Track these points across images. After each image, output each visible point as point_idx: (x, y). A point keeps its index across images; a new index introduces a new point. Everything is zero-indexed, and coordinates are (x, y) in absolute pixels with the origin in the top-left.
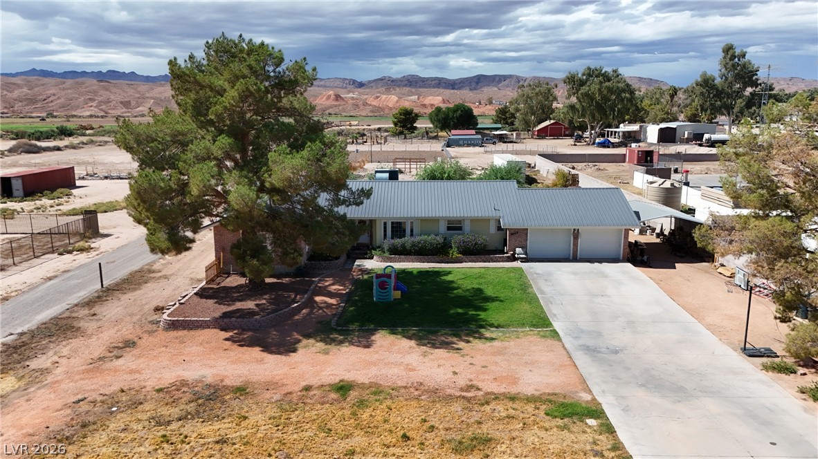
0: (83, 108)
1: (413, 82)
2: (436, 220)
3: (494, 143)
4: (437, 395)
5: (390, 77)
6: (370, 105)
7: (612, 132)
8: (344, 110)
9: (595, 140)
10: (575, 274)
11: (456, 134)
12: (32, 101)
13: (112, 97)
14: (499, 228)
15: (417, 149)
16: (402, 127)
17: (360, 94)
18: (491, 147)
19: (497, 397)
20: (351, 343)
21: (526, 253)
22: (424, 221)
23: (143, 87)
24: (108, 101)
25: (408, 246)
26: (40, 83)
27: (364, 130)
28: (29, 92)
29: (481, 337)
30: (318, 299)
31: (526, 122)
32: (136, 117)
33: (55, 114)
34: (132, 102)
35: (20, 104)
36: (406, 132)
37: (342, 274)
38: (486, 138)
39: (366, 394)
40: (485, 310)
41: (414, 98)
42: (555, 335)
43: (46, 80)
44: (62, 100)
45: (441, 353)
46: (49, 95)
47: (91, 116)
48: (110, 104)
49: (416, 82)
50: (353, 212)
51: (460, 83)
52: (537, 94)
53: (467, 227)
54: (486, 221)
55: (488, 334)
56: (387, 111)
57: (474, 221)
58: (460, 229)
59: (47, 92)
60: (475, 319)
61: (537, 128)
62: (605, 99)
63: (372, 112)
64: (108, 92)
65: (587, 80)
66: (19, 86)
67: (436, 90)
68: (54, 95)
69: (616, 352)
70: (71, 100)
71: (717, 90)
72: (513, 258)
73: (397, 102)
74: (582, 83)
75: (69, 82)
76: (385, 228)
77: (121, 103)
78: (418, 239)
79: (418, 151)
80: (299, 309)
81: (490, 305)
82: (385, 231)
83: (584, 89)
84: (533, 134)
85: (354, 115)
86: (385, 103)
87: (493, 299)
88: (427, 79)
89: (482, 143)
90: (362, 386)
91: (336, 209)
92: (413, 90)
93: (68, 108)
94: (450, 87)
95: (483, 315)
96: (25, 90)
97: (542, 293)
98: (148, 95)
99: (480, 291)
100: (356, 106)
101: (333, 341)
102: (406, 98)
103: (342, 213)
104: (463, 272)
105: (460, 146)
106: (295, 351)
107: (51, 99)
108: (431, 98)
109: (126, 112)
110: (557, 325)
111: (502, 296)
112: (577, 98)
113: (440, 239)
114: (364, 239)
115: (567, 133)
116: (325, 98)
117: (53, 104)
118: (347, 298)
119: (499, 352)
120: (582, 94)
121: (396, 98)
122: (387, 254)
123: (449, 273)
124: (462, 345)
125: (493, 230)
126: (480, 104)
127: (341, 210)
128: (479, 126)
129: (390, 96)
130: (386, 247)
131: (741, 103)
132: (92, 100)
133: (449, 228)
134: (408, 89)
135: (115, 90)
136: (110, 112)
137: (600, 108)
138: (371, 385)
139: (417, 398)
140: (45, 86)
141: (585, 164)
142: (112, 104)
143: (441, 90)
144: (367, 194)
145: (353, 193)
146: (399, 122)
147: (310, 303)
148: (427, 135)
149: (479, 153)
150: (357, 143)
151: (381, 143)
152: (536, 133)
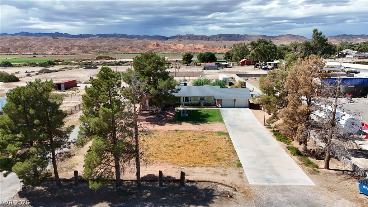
0: (48, 50)
1: (191, 38)
2: (197, 97)
3: (223, 68)
4: (195, 131)
5: (180, 35)
6: (172, 49)
7: (269, 63)
8: (161, 51)
9: (262, 67)
10: (233, 111)
11: (208, 64)
12: (25, 47)
13: (60, 45)
14: (214, 99)
15: (192, 71)
16: (186, 61)
17: (167, 43)
18: (221, 70)
19: (208, 132)
20: (177, 124)
21: (221, 106)
22: (194, 97)
23: (73, 41)
24: (58, 48)
25: (190, 104)
26: (27, 39)
27: (170, 61)
28: (24, 43)
29: (207, 123)
30: (167, 116)
31: (236, 59)
32: (72, 54)
33: (37, 53)
34: (69, 48)
35: (20, 48)
36: (188, 63)
37: (173, 111)
38: (219, 66)
39: (181, 131)
40: (208, 118)
41: (191, 45)
42: (224, 122)
43: (30, 37)
44: (38, 47)
45: (197, 126)
46: (32, 44)
47: (52, 54)
48: (60, 49)
49: (192, 37)
50: (176, 95)
51: (212, 38)
52: (240, 48)
53: (206, 99)
54: (211, 97)
55: (208, 123)
56: (179, 51)
57: (208, 97)
58: (204, 99)
59: (31, 43)
60: (206, 120)
61: (240, 62)
62: (265, 51)
63: (173, 52)
64: (57, 43)
65: (259, 44)
66: (19, 40)
67: (201, 41)
68: (34, 44)
69: (236, 125)
70: (42, 47)
71: (311, 47)
72: (218, 107)
73: (184, 47)
74: (257, 45)
75: (40, 38)
76: (183, 99)
77: (65, 48)
78: (192, 102)
79: (193, 72)
80: (163, 118)
81: (210, 117)
82: (183, 100)
83: (257, 47)
84: (239, 64)
85: (165, 53)
86: (178, 48)
87: (210, 116)
88: (197, 36)
89: (218, 68)
90: (180, 130)
91: (172, 94)
92: (191, 41)
93: (41, 50)
94: (208, 40)
95: (208, 119)
96: (21, 42)
97: (223, 115)
98: (75, 44)
99: (208, 114)
100: (166, 49)
101: (173, 124)
102: (188, 45)
103: (173, 95)
104: (204, 110)
105: (209, 69)
106: (165, 125)
107: (33, 46)
108: (198, 45)
109: (67, 52)
110: (224, 121)
111: (213, 115)
112: (255, 51)
113: (198, 102)
114: (178, 102)
115: (253, 63)
116: (152, 46)
117: (34, 48)
118: (175, 116)
119: (210, 125)
120: (256, 49)
121: (183, 46)
122: (184, 106)
123: (200, 110)
124: (202, 124)
125: (213, 99)
126: (220, 48)
127: (173, 94)
128: (217, 61)
129: (181, 44)
130: (184, 104)
131: (320, 52)
132: (51, 47)
133: (201, 99)
134: (189, 41)
135: (60, 42)
136: (60, 52)
137: (263, 54)
138: (182, 130)
139: (192, 132)
140: (30, 40)
141: (252, 78)
142: (61, 49)
143: (203, 41)
144: (179, 90)
145: (176, 90)
146: (185, 58)
147: (166, 117)
148: (196, 64)
149: (216, 73)
150: (169, 68)
151: (178, 68)
152: (240, 64)
